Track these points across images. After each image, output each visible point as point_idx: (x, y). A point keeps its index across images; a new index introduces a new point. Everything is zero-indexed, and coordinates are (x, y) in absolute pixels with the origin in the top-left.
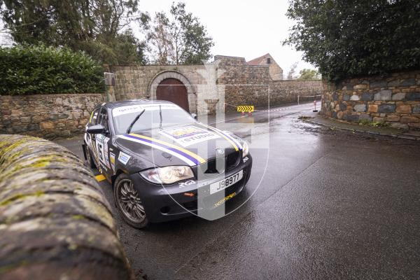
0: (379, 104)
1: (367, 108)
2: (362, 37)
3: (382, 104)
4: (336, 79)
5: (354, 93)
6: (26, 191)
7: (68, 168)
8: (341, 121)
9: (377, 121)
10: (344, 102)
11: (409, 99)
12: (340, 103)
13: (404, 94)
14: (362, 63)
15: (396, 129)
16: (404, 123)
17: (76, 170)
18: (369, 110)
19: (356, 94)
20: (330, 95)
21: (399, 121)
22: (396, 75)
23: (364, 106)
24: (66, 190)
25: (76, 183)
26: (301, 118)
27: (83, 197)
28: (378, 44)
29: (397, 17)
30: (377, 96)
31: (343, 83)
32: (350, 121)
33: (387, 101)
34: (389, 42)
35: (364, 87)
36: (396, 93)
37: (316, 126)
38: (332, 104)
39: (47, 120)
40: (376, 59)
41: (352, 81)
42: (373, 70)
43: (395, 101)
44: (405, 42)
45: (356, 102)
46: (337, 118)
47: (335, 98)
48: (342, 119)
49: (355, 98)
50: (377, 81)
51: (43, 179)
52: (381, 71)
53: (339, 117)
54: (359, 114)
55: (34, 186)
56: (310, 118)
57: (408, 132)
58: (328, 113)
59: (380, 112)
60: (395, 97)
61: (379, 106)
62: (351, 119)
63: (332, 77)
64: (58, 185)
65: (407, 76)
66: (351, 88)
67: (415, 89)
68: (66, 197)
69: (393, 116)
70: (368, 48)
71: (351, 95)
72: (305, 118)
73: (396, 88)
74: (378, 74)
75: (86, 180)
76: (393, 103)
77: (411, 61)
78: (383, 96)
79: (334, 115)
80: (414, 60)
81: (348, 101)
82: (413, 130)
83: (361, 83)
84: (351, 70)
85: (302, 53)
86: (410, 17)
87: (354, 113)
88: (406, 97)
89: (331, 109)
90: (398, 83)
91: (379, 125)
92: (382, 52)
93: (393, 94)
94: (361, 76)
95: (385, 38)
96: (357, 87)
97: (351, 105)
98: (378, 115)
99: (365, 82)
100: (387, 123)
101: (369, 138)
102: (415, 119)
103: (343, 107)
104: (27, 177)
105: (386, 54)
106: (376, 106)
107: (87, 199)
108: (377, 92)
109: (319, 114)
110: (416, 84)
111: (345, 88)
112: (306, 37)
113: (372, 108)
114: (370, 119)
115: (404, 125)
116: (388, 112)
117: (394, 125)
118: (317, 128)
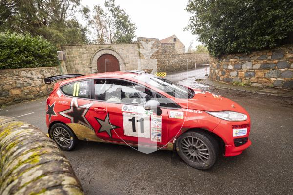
0: (245, 71)
1: (238, 74)
2: (234, 28)
3: (247, 71)
4: (218, 54)
5: (230, 64)
6: (35, 189)
7: (52, 161)
8: (223, 82)
9: (244, 82)
10: (224, 70)
11: (263, 68)
12: (222, 70)
13: (260, 65)
14: (235, 45)
15: (255, 87)
16: (260, 83)
17: (56, 160)
18: (239, 75)
19: (231, 65)
20: (215, 65)
21: (257, 82)
22: (254, 53)
23: (236, 72)
24: (57, 184)
25: (60, 175)
26: (197, 80)
27: (67, 187)
28: (243, 33)
29: (254, 16)
30: (244, 66)
31: (223, 57)
32: (228, 82)
33: (250, 69)
34: (251, 32)
35: (236, 60)
36: (255, 64)
37: (206, 86)
38: (217, 71)
39: (15, 88)
40: (243, 42)
41: (228, 56)
42: (241, 49)
43: (255, 69)
44: (259, 32)
45: (231, 70)
46: (220, 80)
47: (218, 67)
48: (223, 81)
49: (231, 67)
50: (243, 56)
51: (41, 176)
52: (245, 50)
53: (221, 79)
54: (233, 78)
55: (38, 184)
56: (202, 80)
57: (262, 89)
58: (214, 77)
59: (246, 76)
60: (254, 67)
61: (245, 72)
62: (228, 81)
63: (216, 53)
64: (52, 181)
65: (261, 53)
66: (228, 60)
67: (266, 62)
68: (59, 190)
69: (253, 79)
70: (237, 35)
71: (228, 65)
72: (200, 80)
73: (255, 61)
74: (244, 52)
75: (64, 169)
76: (253, 70)
77: (263, 44)
78: (247, 66)
79: (218, 78)
80: (265, 44)
81: (226, 69)
82: (266, 88)
83: (234, 58)
84: (227, 49)
85: (197, 36)
86: (262, 16)
87: (230, 77)
88: (261, 67)
89: (216, 74)
90: (256, 58)
91: (245, 85)
92: (246, 39)
93: (253, 65)
94: (234, 53)
95: (247, 29)
96: (232, 60)
97: (228, 72)
98: (244, 78)
99: (236, 57)
100: (250, 83)
101: (239, 94)
102: (267, 81)
103: (223, 73)
104: (31, 175)
105: (248, 39)
106: (243, 72)
107: (69, 187)
108: (243, 63)
109: (209, 77)
110: (266, 59)
111: (224, 60)
112: (199, 26)
113: (241, 74)
114: (240, 81)
115: (260, 85)
116: (250, 76)
117: (254, 85)
118: (207, 88)
